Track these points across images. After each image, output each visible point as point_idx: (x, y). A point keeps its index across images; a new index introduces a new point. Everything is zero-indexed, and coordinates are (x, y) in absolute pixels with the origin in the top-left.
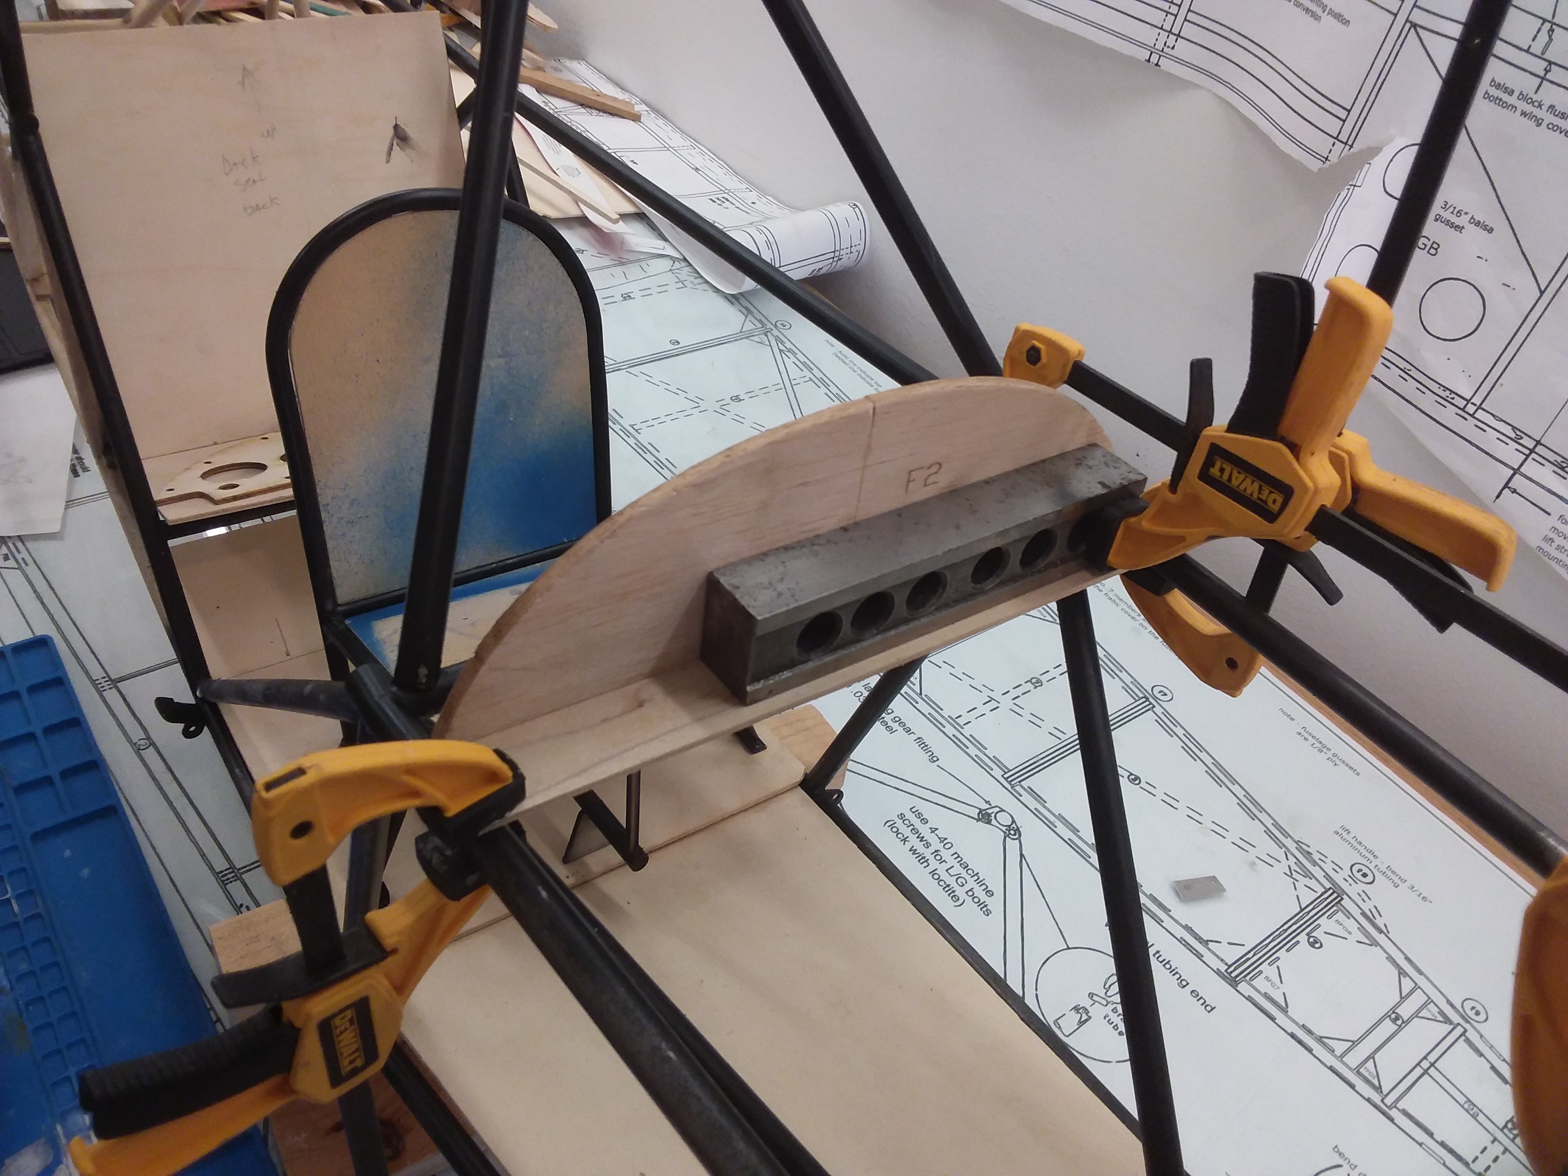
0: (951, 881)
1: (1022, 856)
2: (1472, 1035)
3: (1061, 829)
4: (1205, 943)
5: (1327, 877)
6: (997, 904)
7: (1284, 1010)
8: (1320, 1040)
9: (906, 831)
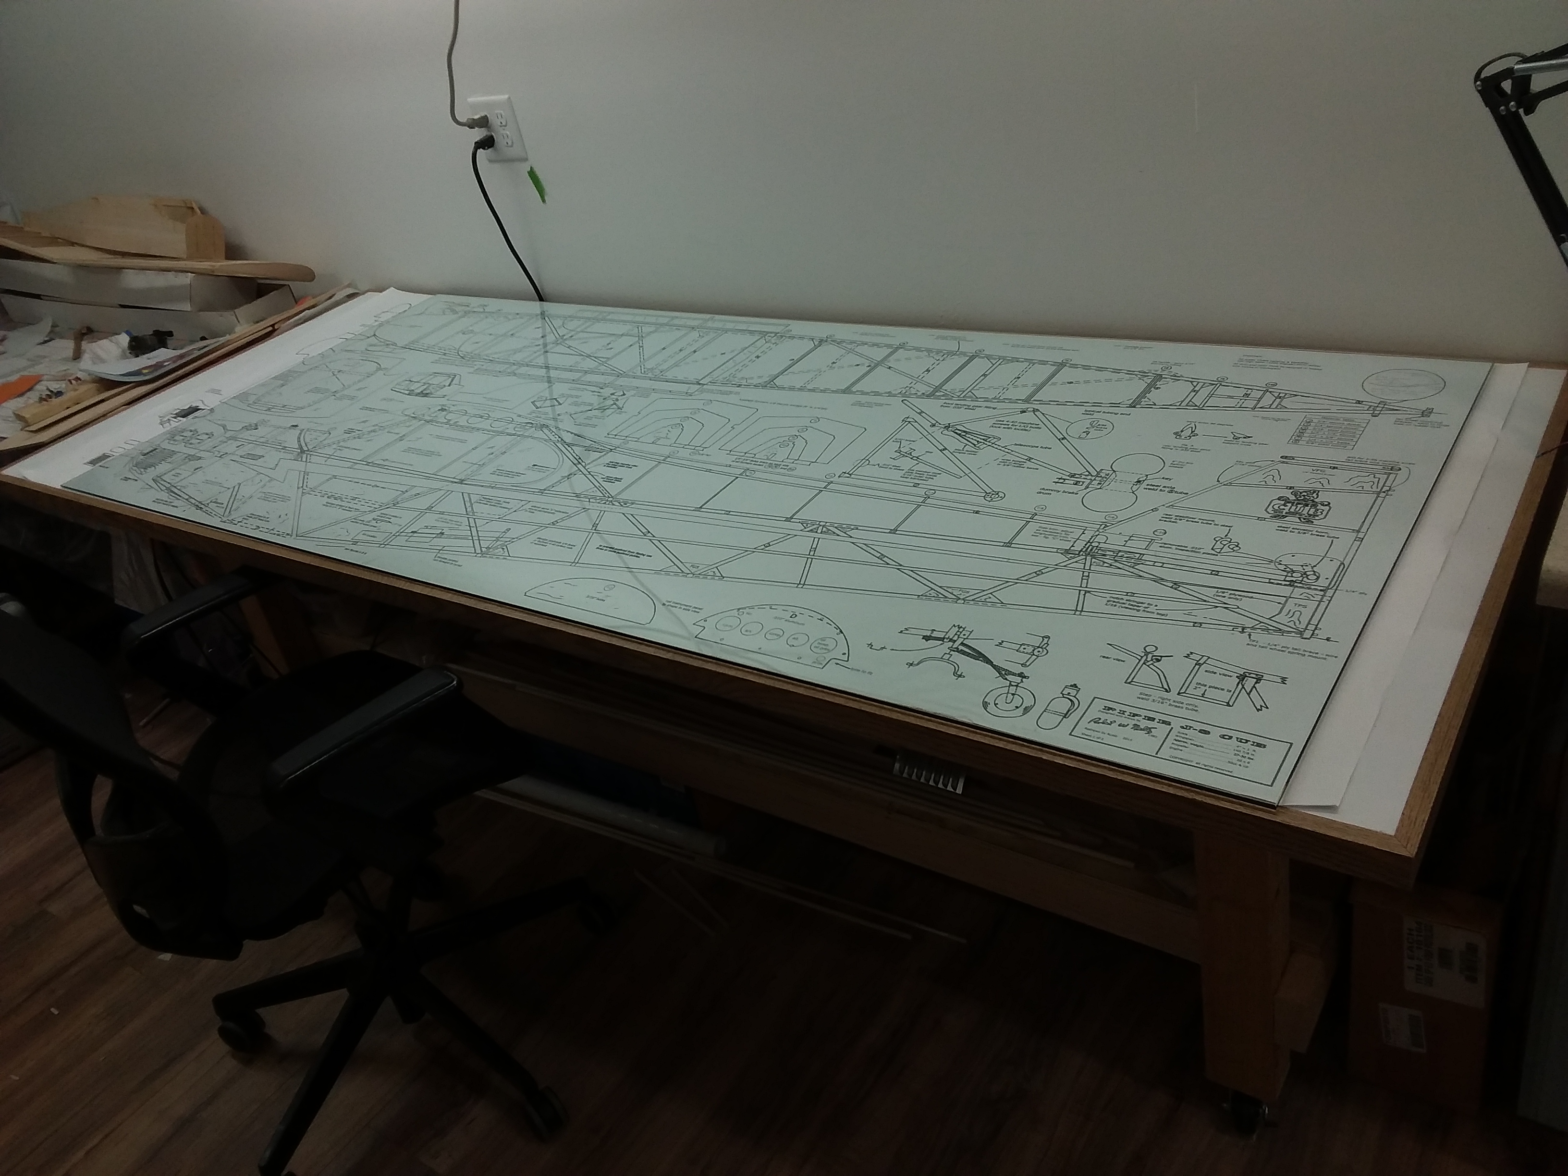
0: (1023, 428)
1: (1043, 414)
2: (1223, 384)
3: (1052, 403)
4: (1119, 404)
5: (1153, 374)
6: (1041, 425)
7: (1155, 405)
8: (1170, 405)
9: (999, 426)
